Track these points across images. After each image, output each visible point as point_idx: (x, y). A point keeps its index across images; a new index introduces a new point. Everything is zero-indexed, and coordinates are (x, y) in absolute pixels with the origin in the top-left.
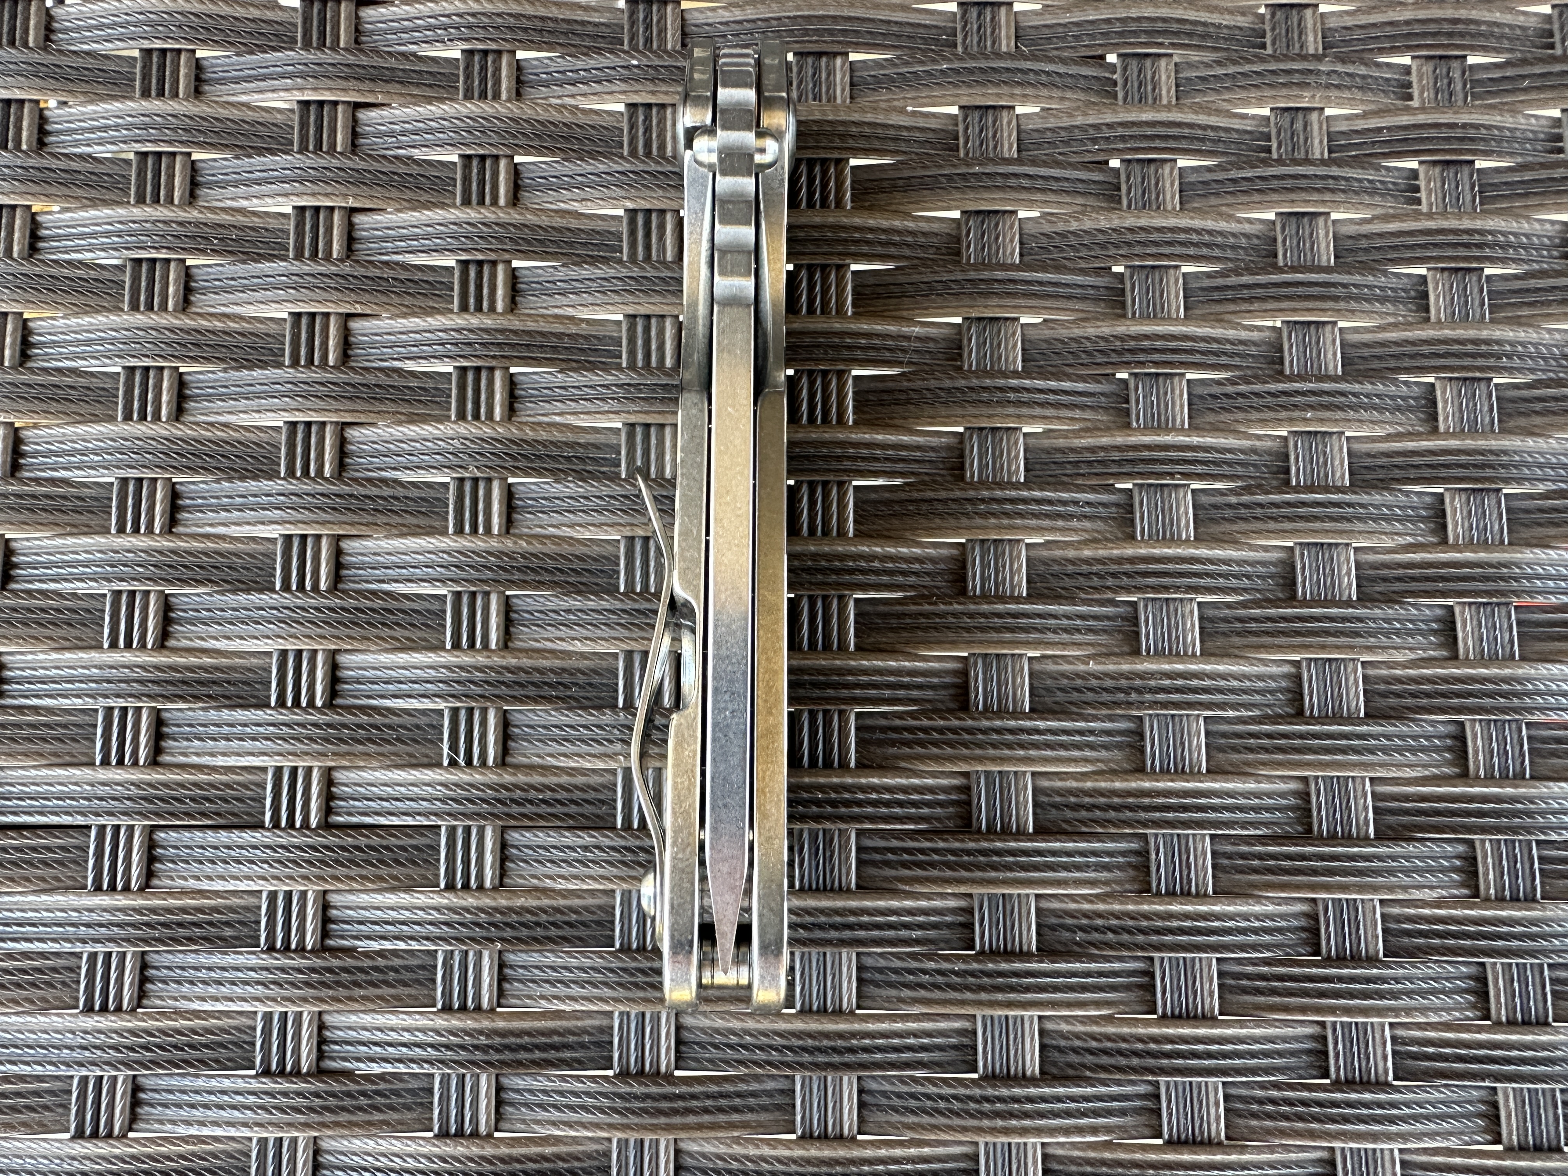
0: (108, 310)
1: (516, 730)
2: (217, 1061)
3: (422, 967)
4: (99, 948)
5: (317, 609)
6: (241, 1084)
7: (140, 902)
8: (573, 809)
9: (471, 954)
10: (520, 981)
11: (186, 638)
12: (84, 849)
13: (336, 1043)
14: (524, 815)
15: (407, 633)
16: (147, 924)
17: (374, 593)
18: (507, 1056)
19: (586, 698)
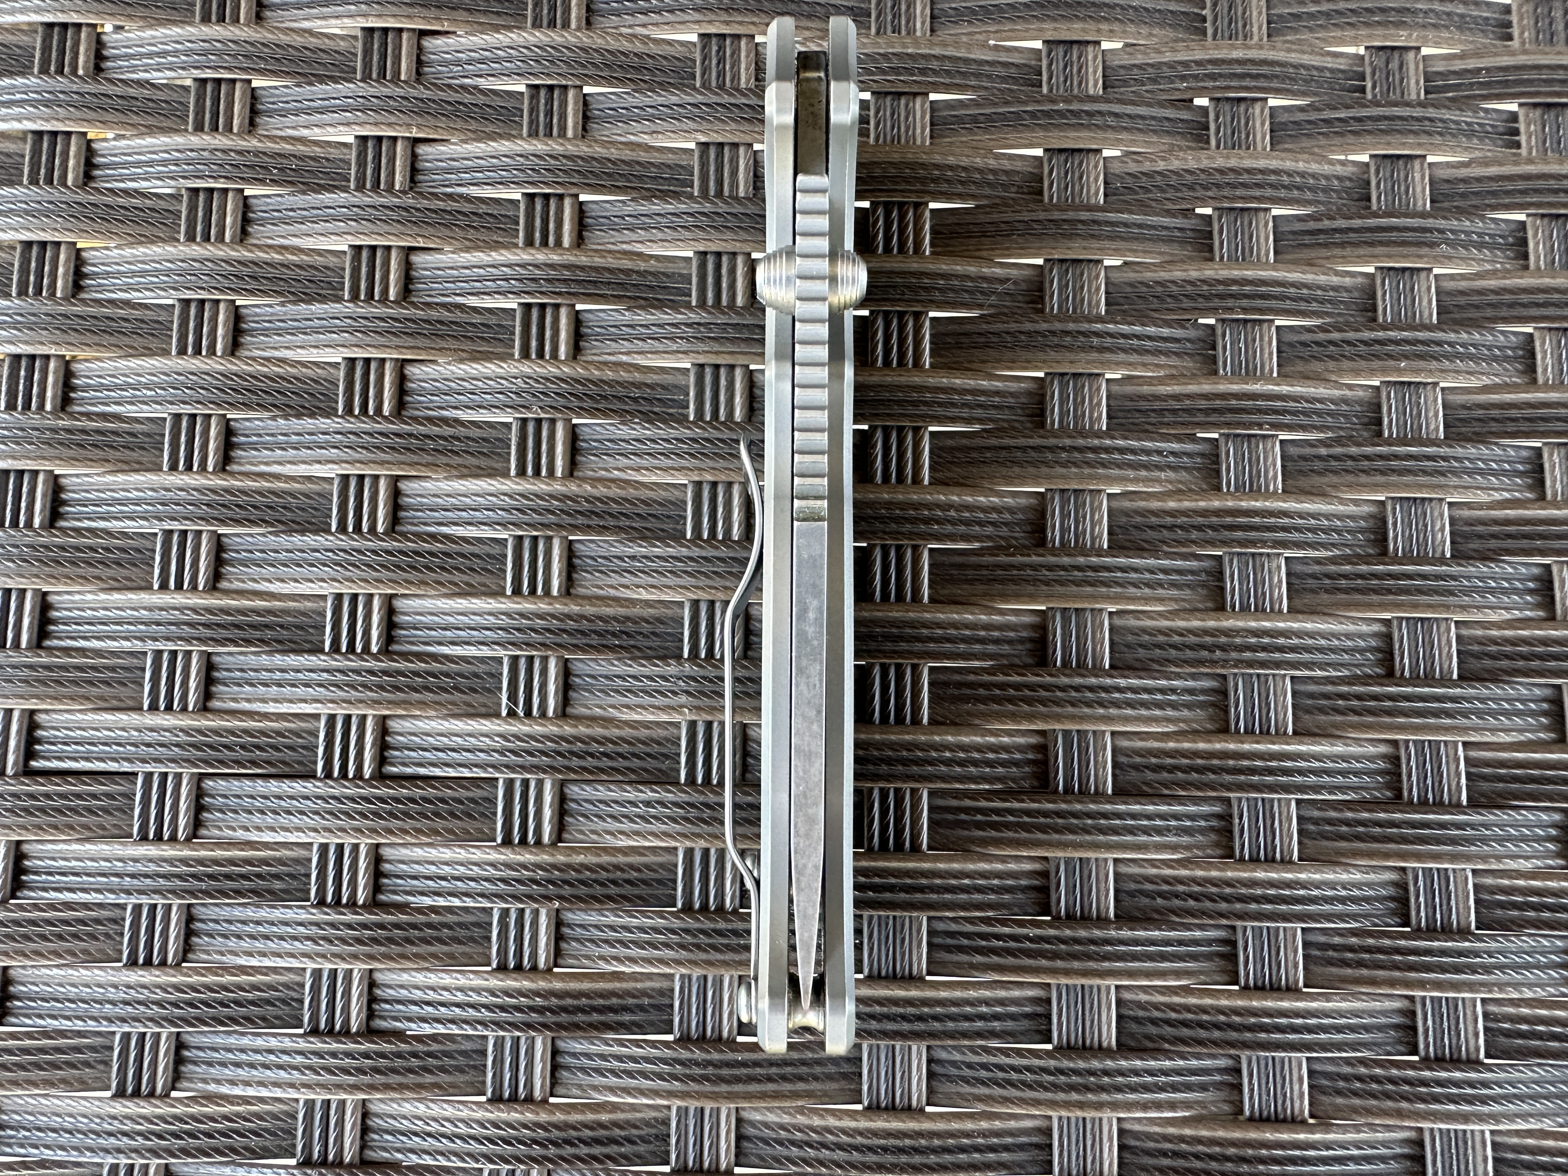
0: (163, 241)
1: (577, 680)
2: (264, 1019)
3: (477, 925)
4: (145, 900)
5: (374, 552)
6: (287, 1043)
7: (186, 853)
8: (636, 763)
9: (528, 912)
10: (577, 940)
11: (238, 580)
12: (130, 797)
13: (386, 1001)
14: (585, 769)
15: (465, 578)
16: (194, 876)
17: (433, 536)
18: (564, 1018)
19: (650, 648)
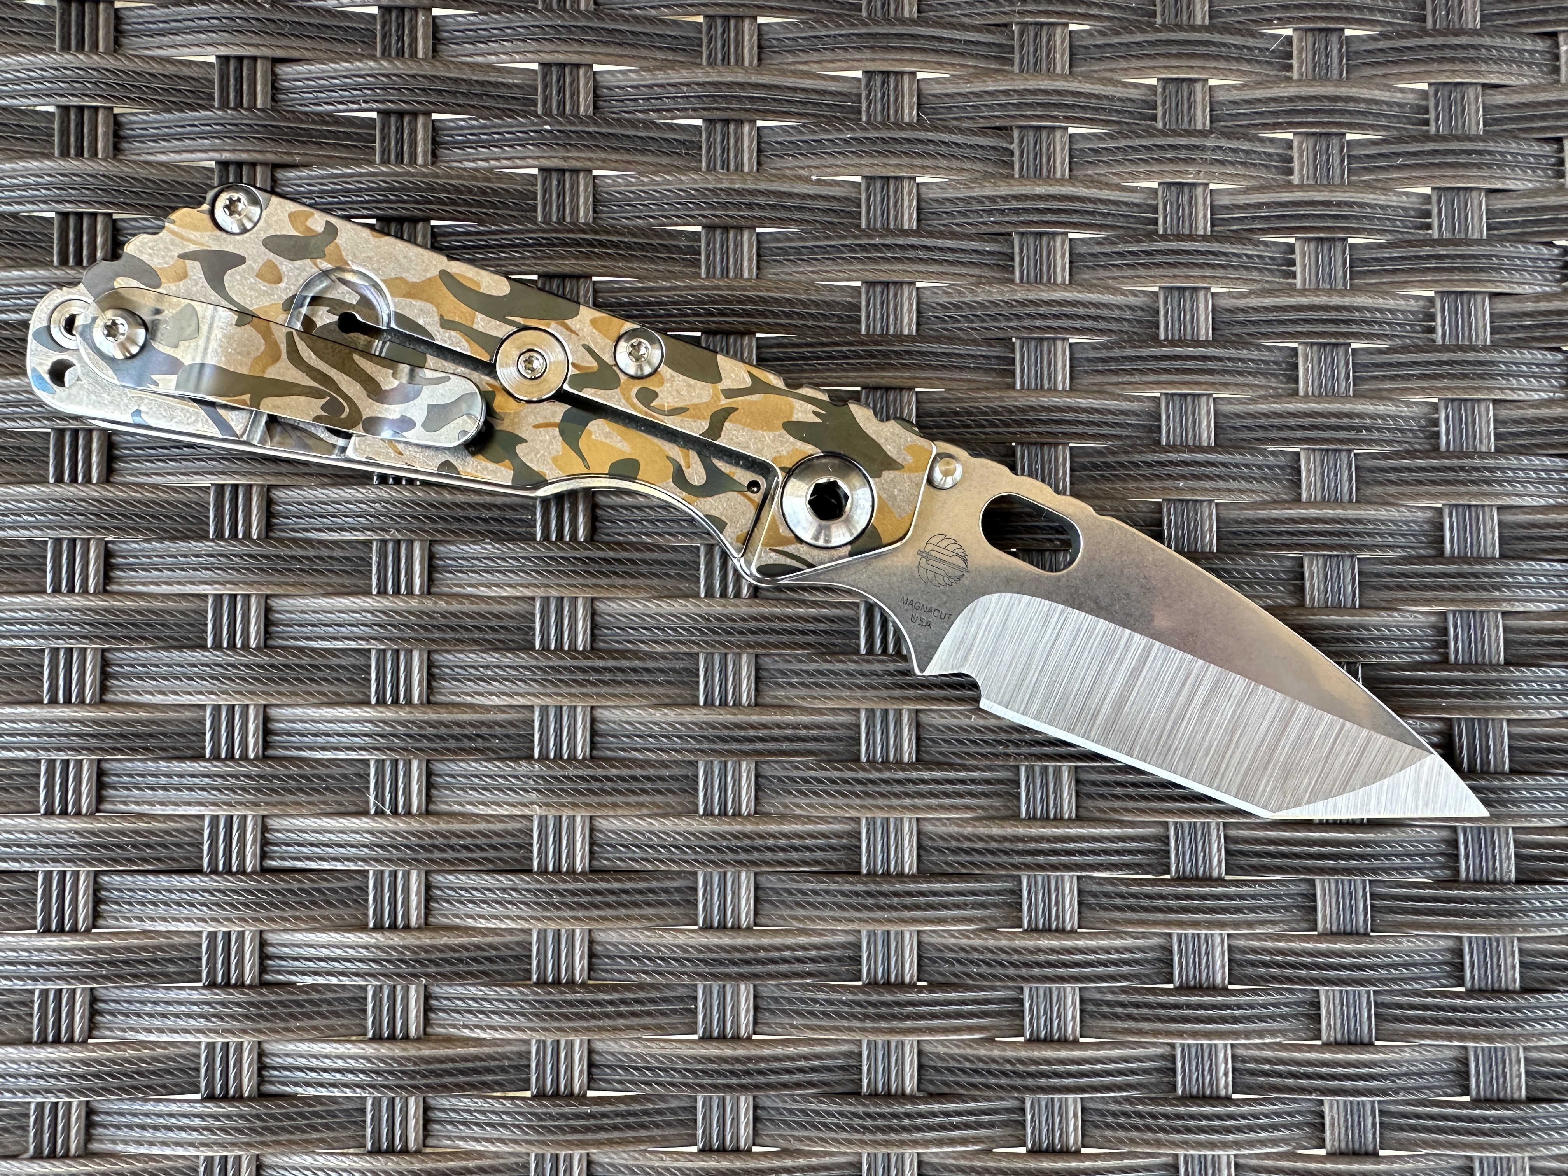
1: (439, 780)
2: (164, 1086)
3: (354, 999)
4: (50, 985)
5: (247, 666)
6: (186, 1108)
7: (86, 943)
8: (492, 854)
9: (399, 988)
10: (444, 1011)
11: (122, 692)
12: (32, 892)
13: (275, 1068)
14: (446, 860)
15: (333, 688)
16: (94, 963)
17: (301, 649)
18: (432, 1081)
19: (504, 750)
